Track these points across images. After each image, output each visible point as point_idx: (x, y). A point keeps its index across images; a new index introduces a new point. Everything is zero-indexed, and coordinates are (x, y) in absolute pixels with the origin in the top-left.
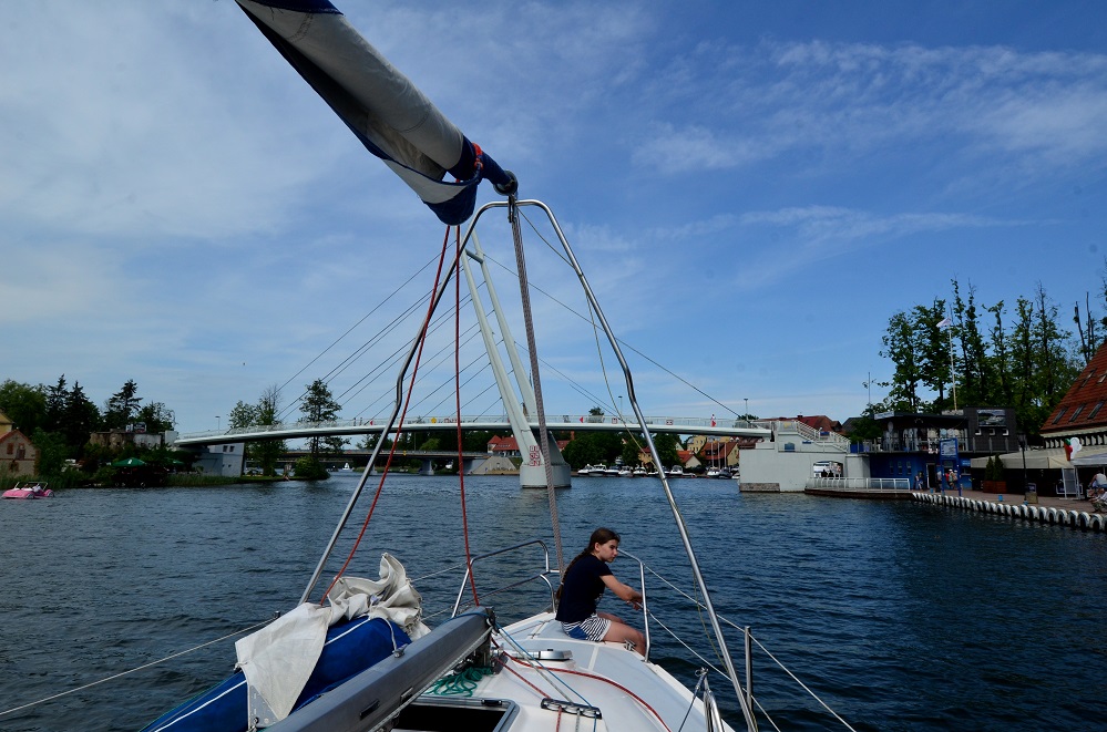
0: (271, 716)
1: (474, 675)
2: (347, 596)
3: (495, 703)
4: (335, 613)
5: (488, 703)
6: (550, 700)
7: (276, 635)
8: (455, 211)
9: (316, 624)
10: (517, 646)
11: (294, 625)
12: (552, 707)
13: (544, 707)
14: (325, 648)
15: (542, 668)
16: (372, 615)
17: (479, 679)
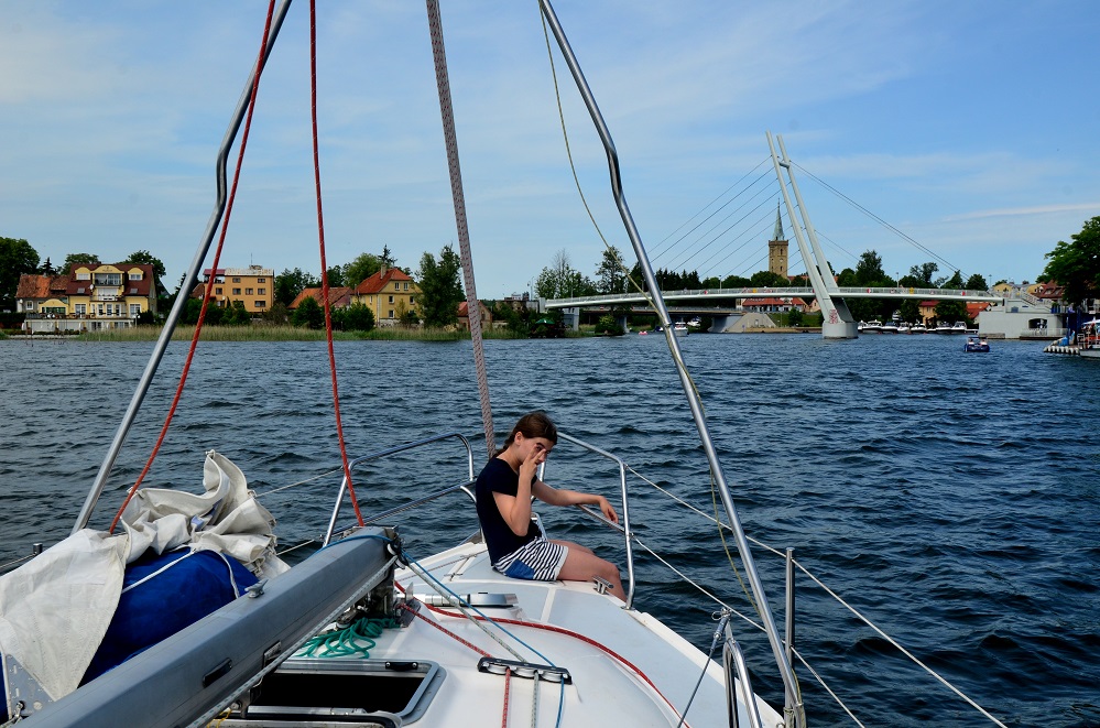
0: (44, 698)
1: (370, 629)
2: (152, 519)
3: (408, 666)
4: (134, 542)
5: (395, 666)
6: (493, 661)
7: (40, 578)
9: (103, 562)
10: (439, 588)
11: (68, 562)
12: (495, 669)
13: (482, 669)
14: (123, 597)
15: (483, 618)
16: (196, 547)
17: (378, 634)
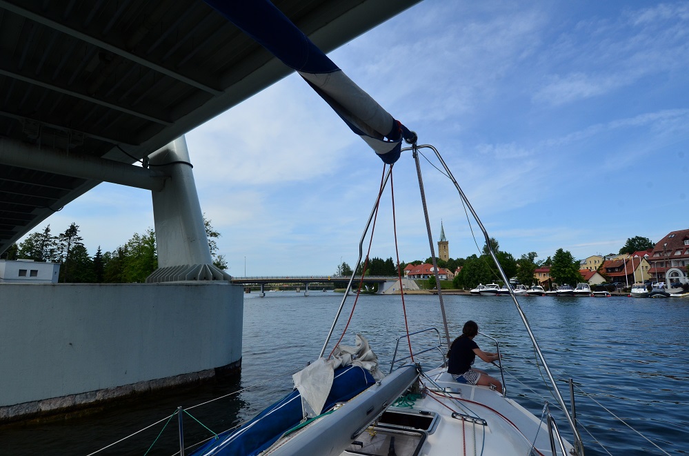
0: (313, 412)
1: (412, 398)
2: (341, 355)
3: (427, 413)
4: (337, 363)
5: (422, 413)
6: (457, 414)
8: (390, 157)
9: (328, 369)
10: (435, 384)
11: (317, 368)
12: (458, 417)
13: (453, 417)
14: (335, 381)
15: (452, 397)
16: (354, 365)
17: (415, 400)
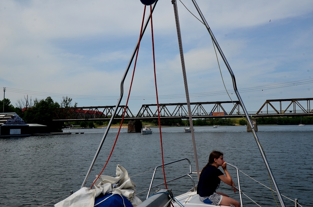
2: (102, 184)
4: (97, 191)
7: (72, 201)
9: (89, 197)
11: (79, 197)
16: (114, 193)
